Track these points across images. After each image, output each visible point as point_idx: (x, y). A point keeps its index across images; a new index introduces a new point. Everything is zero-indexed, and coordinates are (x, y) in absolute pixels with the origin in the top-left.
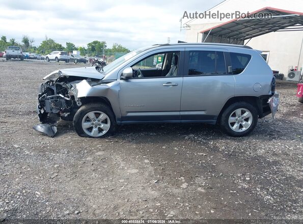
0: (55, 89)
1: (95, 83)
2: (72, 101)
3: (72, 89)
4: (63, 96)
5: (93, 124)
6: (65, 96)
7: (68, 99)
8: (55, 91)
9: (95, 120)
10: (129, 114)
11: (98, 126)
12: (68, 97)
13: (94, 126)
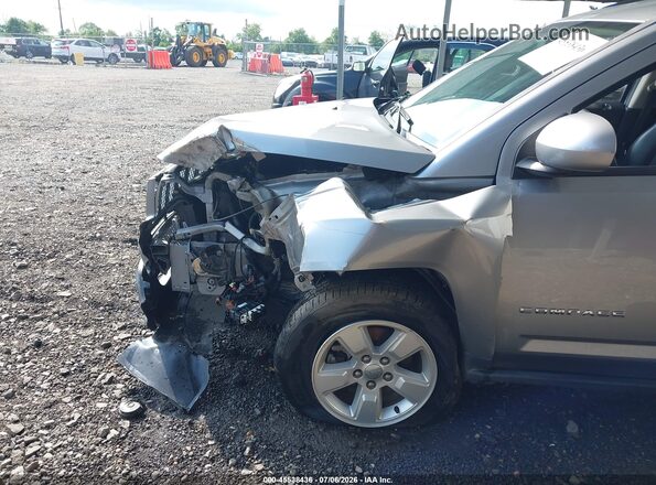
0: (206, 197)
1: (382, 193)
2: (276, 262)
3: (278, 212)
4: (239, 235)
5: (358, 372)
6: (247, 235)
7: (258, 249)
8: (209, 208)
9: (366, 358)
10: (533, 346)
11: (381, 384)
12: (260, 240)
13: (362, 381)
